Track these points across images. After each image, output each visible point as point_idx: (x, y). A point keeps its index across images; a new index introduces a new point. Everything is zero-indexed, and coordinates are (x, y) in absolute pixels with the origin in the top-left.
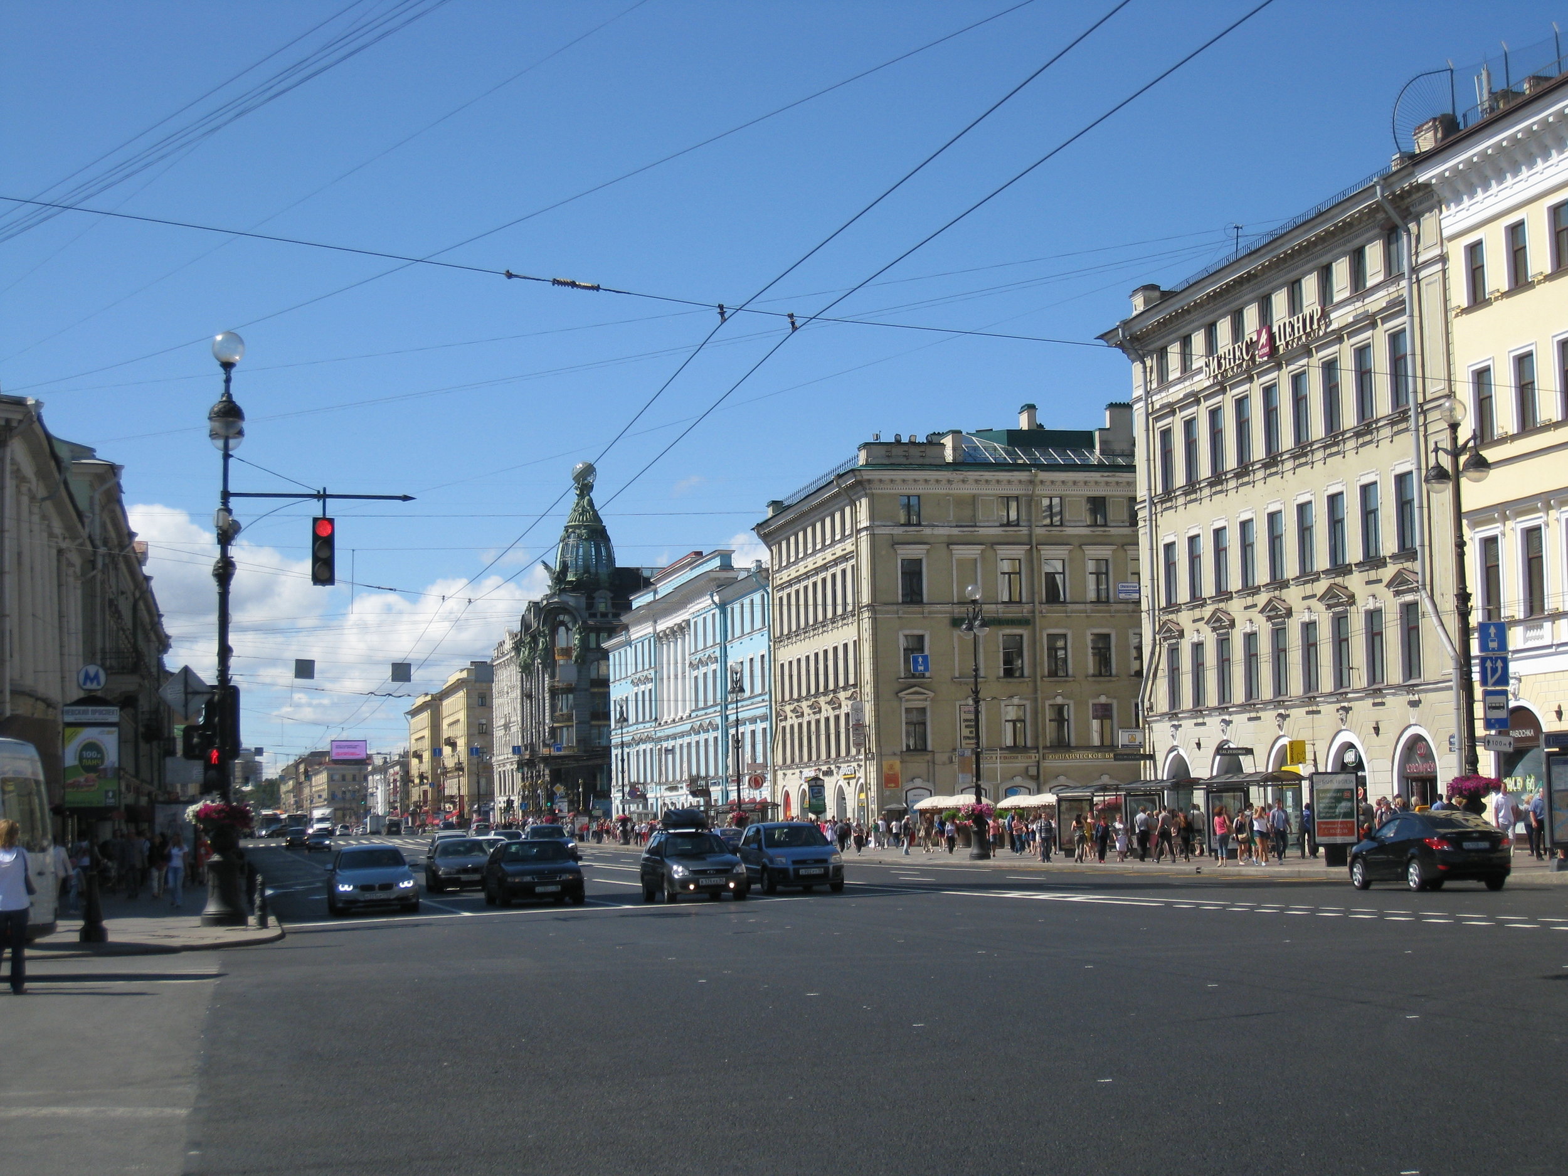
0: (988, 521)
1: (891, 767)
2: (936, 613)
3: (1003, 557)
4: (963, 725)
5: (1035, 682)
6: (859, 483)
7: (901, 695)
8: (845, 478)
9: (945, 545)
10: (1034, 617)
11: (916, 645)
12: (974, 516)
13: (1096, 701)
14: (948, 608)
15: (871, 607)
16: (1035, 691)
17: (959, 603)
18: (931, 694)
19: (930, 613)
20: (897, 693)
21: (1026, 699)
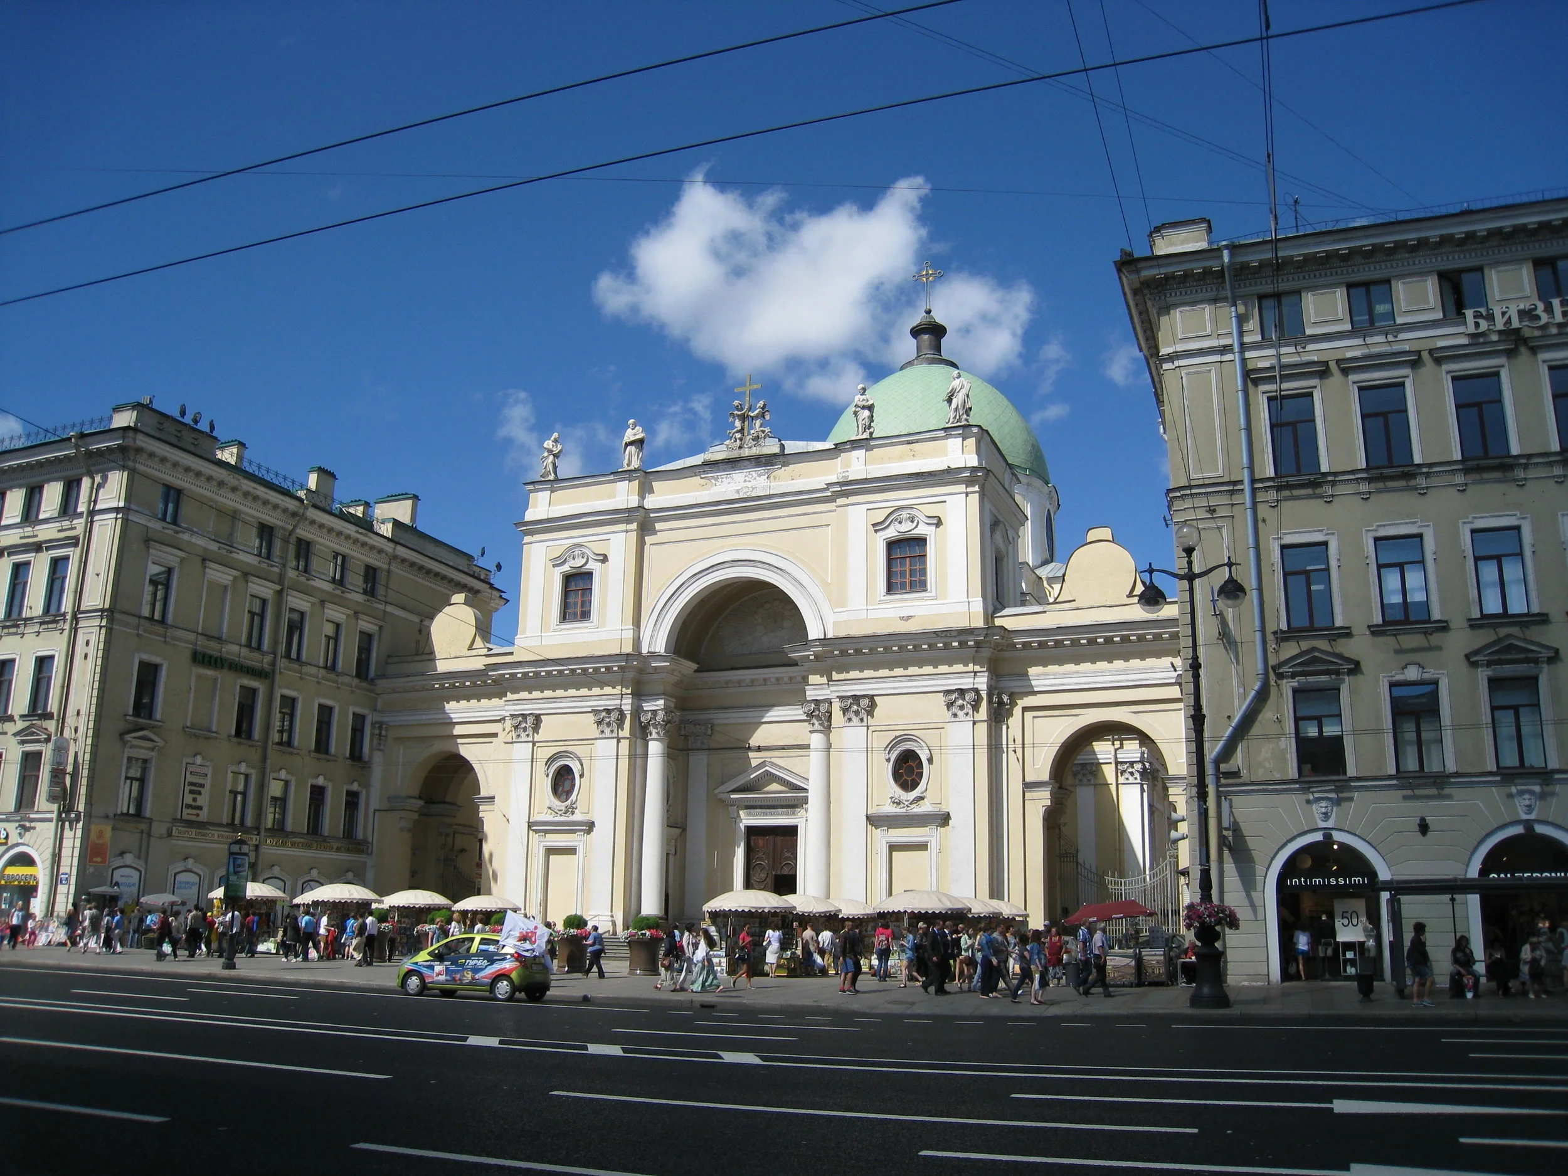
0: (245, 545)
1: (101, 834)
2: (180, 640)
3: (254, 592)
4: (187, 788)
5: (265, 748)
6: (122, 449)
7: (128, 737)
8: (88, 440)
9: (199, 559)
10: (274, 671)
11: (148, 675)
12: (231, 534)
13: (315, 782)
14: (192, 637)
15: (110, 613)
16: (264, 758)
17: (202, 634)
18: (161, 743)
19: (174, 638)
20: (122, 735)
21: (253, 767)
